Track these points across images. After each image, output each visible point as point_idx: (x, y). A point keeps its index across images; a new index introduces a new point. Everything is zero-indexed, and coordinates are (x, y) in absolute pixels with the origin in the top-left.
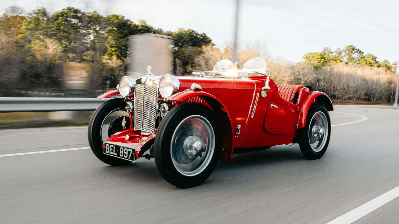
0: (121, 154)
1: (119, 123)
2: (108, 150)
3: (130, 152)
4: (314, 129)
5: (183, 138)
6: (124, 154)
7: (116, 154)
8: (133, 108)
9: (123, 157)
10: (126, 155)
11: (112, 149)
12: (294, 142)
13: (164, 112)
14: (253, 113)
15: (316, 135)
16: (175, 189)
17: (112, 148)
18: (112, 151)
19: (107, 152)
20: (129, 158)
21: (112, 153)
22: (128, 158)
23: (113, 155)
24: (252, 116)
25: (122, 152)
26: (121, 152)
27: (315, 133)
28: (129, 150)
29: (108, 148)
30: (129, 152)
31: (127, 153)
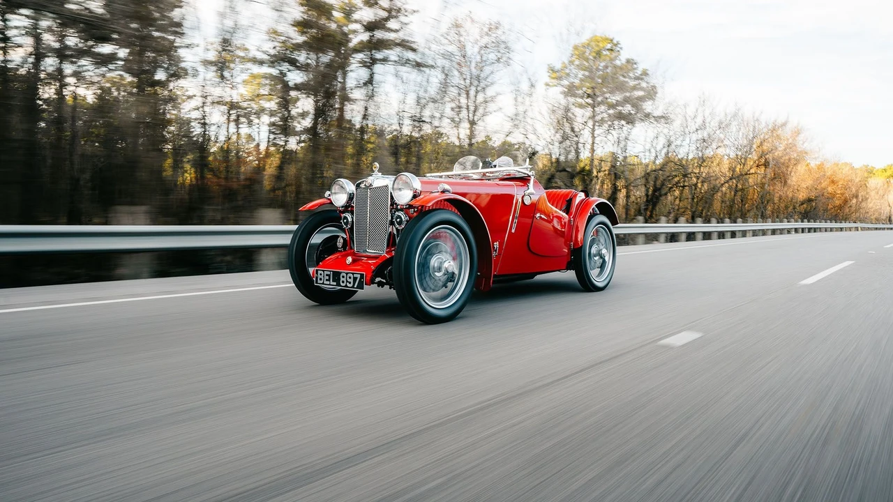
0: (343, 282)
1: (331, 244)
2: (321, 279)
3: (357, 278)
4: (594, 250)
5: (429, 257)
6: (347, 281)
7: (335, 283)
8: (353, 221)
9: (346, 286)
10: (350, 283)
11: (327, 278)
12: (568, 269)
13: (400, 223)
14: (515, 226)
15: (596, 258)
16: (421, 325)
17: (327, 275)
18: (329, 280)
19: (319, 282)
20: (355, 286)
21: (328, 283)
22: (353, 287)
23: (330, 285)
24: (513, 231)
25: (344, 280)
26: (342, 279)
27: (595, 256)
28: (355, 275)
29: (322, 277)
30: (355, 279)
31: (352, 280)
